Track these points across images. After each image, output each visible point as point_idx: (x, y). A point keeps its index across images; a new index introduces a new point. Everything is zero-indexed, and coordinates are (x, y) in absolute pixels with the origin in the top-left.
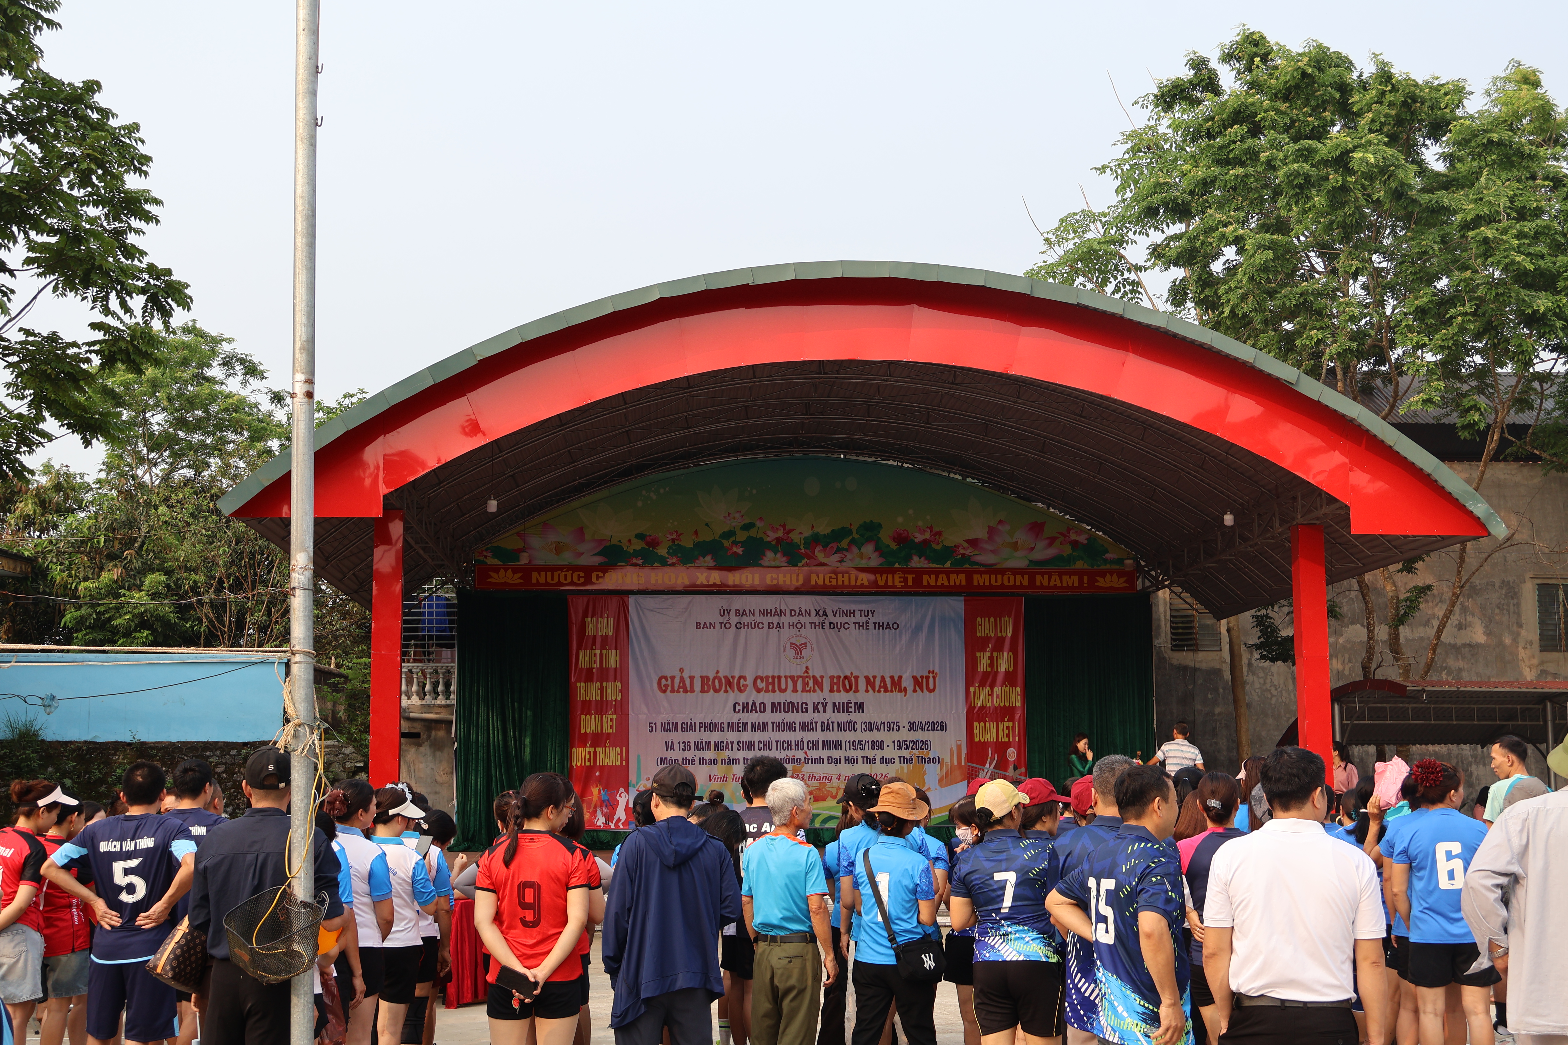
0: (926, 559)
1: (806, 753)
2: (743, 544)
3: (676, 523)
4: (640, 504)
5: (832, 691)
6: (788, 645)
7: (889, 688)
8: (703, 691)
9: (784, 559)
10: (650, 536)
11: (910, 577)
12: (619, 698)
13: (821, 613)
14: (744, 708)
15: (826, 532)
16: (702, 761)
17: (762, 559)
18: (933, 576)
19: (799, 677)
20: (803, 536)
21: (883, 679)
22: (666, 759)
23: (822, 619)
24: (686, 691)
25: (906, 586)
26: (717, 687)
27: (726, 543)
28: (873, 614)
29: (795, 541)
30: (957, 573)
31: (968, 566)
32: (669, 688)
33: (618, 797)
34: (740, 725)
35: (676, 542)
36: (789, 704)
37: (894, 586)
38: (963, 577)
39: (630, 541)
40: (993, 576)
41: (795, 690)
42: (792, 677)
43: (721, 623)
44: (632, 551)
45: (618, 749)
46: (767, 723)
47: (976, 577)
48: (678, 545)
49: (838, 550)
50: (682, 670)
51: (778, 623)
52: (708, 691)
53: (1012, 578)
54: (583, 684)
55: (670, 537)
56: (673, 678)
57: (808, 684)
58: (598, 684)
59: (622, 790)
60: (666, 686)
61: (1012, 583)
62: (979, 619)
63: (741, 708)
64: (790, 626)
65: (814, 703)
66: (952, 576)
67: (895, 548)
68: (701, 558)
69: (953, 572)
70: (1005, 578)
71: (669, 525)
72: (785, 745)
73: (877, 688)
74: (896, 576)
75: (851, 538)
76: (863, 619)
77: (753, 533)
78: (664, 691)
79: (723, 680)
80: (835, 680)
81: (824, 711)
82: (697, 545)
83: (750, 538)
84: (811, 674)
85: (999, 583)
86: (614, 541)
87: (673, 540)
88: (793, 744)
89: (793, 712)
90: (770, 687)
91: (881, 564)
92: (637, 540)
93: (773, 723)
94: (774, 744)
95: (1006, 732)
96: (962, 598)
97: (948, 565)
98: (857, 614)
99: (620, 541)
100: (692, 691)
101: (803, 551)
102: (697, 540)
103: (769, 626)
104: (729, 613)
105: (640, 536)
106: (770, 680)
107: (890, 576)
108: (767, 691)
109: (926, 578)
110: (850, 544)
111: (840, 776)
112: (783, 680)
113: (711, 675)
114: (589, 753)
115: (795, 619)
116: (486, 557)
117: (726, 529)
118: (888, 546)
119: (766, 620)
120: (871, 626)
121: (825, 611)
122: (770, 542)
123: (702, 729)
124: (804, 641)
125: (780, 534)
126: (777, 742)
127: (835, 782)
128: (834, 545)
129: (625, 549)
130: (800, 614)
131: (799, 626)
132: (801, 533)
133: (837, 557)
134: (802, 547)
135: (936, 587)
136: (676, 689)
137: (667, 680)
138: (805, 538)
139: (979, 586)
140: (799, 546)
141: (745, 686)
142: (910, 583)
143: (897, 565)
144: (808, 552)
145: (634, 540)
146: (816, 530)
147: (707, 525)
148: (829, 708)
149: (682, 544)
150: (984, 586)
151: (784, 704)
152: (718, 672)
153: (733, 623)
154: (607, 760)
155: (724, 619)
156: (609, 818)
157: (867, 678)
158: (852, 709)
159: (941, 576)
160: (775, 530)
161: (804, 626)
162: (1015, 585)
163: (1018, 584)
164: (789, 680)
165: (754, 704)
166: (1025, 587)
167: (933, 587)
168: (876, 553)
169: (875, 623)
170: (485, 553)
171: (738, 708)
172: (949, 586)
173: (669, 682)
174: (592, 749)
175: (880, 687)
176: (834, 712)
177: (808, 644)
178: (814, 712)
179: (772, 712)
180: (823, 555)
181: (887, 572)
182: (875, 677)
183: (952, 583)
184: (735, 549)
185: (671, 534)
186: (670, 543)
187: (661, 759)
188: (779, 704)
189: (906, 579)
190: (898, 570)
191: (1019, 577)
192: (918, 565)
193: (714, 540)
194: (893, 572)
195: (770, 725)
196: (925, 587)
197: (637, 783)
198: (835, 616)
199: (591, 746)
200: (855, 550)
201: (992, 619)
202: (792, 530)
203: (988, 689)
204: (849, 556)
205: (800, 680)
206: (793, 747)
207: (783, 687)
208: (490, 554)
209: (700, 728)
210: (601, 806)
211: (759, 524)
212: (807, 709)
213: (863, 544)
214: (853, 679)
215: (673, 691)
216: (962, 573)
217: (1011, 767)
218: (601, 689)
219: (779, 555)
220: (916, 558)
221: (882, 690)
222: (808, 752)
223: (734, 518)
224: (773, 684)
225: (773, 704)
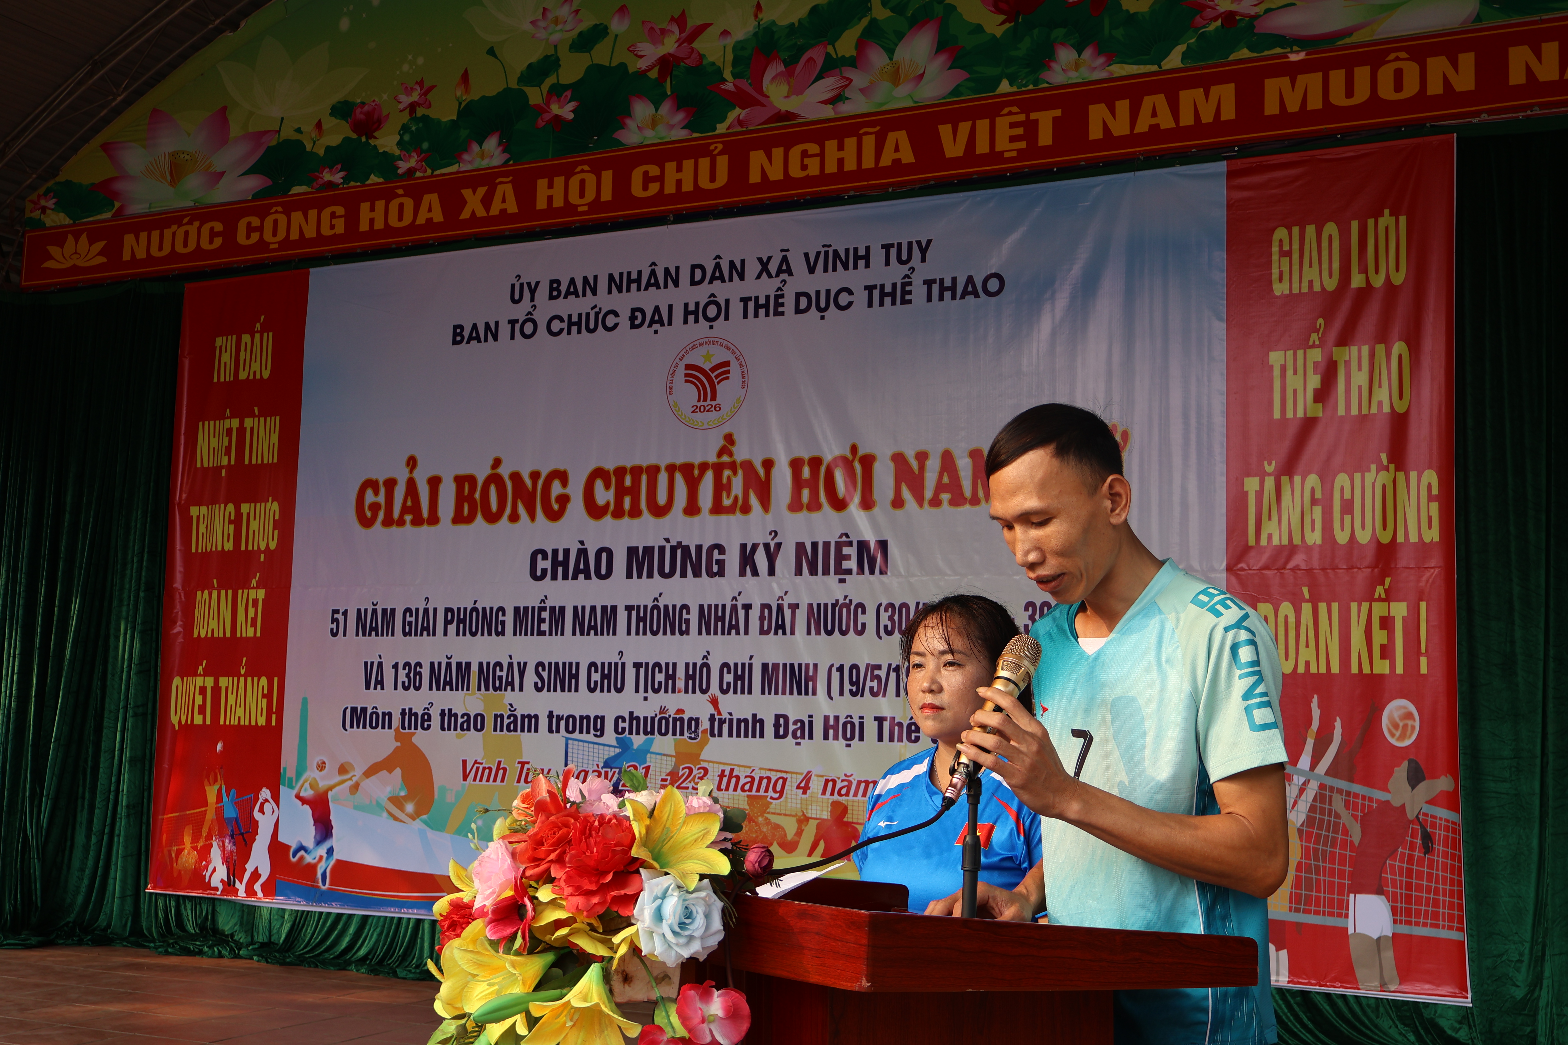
0: (1099, 52)
1: (714, 702)
2: (576, 89)
3: (420, 61)
4: (345, 24)
5: (795, 506)
6: (681, 371)
7: (968, 492)
8: (458, 519)
9: (680, 116)
10: (363, 104)
11: (1045, 120)
12: (273, 545)
13: (773, 267)
14: (555, 564)
15: (794, 18)
16: (449, 719)
17: (623, 126)
18: (1123, 106)
19: (704, 467)
20: (730, 42)
21: (948, 459)
22: (364, 710)
23: (776, 282)
24: (418, 521)
25: (1033, 149)
26: (494, 506)
27: (535, 96)
28: (924, 251)
29: (711, 57)
30: (1206, 82)
31: (1244, 53)
32: (381, 515)
33: (257, 814)
34: (545, 615)
35: (420, 112)
36: (674, 549)
37: (995, 156)
38: (1226, 93)
39: (319, 125)
40: (1337, 77)
41: (692, 509)
42: (687, 469)
43: (513, 322)
44: (321, 152)
45: (264, 681)
46: (614, 608)
47: (1273, 87)
48: (425, 118)
49: (831, 66)
50: (412, 462)
51: (657, 309)
52: (470, 519)
53: (1411, 70)
54: (204, 509)
55: (406, 100)
56: (391, 484)
57: (728, 487)
58: (231, 507)
59: (265, 793)
60: (375, 507)
61: (1411, 88)
62: (1281, 233)
63: (547, 564)
64: (687, 313)
65: (743, 547)
66: (1187, 97)
67: (999, 32)
68: (475, 147)
69: (1190, 83)
70: (1386, 74)
71: (406, 67)
72: (660, 677)
73: (929, 494)
74: (1002, 123)
75: (865, 21)
76: (894, 274)
77: (601, 54)
78: (367, 523)
79: (509, 485)
80: (806, 472)
81: (772, 572)
82: (466, 111)
83: (596, 70)
84: (741, 453)
85: (1362, 94)
86: (287, 133)
87: (413, 107)
88: (681, 673)
89: (684, 575)
90: (627, 502)
91: (955, 92)
92: (334, 121)
93: (629, 608)
94: (630, 672)
95: (1380, 637)
96: (1221, 167)
97: (1174, 60)
98: (877, 256)
99: (299, 130)
100: (434, 519)
101: (729, 86)
102: (467, 98)
103: (633, 318)
104: (533, 292)
105: (342, 110)
106: (628, 481)
107: (983, 126)
108: (618, 513)
109: (1097, 113)
110: (861, 45)
111: (808, 778)
112: (663, 479)
113: (482, 474)
114: (203, 690)
115: (701, 293)
116: (44, 210)
117: (535, 57)
118: (979, 29)
119: (624, 302)
120: (918, 291)
121: (785, 259)
122: (643, 73)
123: (452, 628)
124: (725, 356)
125: (670, 45)
126: (637, 666)
127: (793, 797)
128: (817, 54)
129: (309, 147)
130: (718, 276)
131: (712, 311)
132: (725, 33)
133: (825, 87)
134: (727, 75)
135: (1132, 139)
136: (396, 514)
137: (376, 493)
138: (739, 47)
139: (1284, 117)
140: (719, 72)
141: (564, 500)
142: (1045, 138)
143: (1005, 87)
144: (746, 85)
145: (329, 122)
146: (766, 17)
147: (491, 52)
148: (786, 560)
149: (432, 113)
150: (1305, 115)
151: (662, 549)
152: (497, 463)
153: (542, 319)
154: (240, 712)
155: (520, 312)
156: (235, 867)
157: (899, 459)
158: (852, 564)
159: (1148, 102)
160: (656, 35)
161: (724, 311)
162: (1421, 99)
163: (1435, 88)
164: (679, 478)
165: (583, 553)
166: (1466, 98)
167: (1123, 141)
168: (942, 58)
169: (929, 283)
170: (43, 203)
171: (542, 564)
172: (1179, 132)
173: (381, 499)
174: (209, 682)
175: (940, 488)
176: (799, 572)
177: (734, 368)
178: (742, 573)
179: (629, 575)
180: (784, 89)
181: (973, 114)
182: (922, 457)
183: (1187, 119)
184: (555, 109)
185: (408, 91)
186: (405, 117)
187: (354, 710)
188: (649, 550)
189: (1031, 128)
190: (1008, 101)
191: (1438, 65)
192: (1074, 77)
193: (508, 90)
194: (992, 112)
195: (622, 616)
196: (1097, 145)
197: (299, 775)
198: (812, 270)
199: (206, 674)
200: (877, 58)
201: (1331, 228)
202: (701, 29)
203: (1313, 480)
204: (859, 79)
205: (709, 475)
206: (680, 684)
207: (662, 499)
208: (50, 203)
209: (447, 623)
210: (221, 836)
211: (617, 26)
212: (721, 563)
213: (900, 36)
214: (858, 466)
215: (388, 522)
216: (1221, 79)
217: (1401, 772)
218: (237, 522)
219: (665, 108)
220: (1065, 55)
221: (945, 497)
222: (722, 698)
223: (556, 21)
224: (634, 492)
225: (632, 551)
